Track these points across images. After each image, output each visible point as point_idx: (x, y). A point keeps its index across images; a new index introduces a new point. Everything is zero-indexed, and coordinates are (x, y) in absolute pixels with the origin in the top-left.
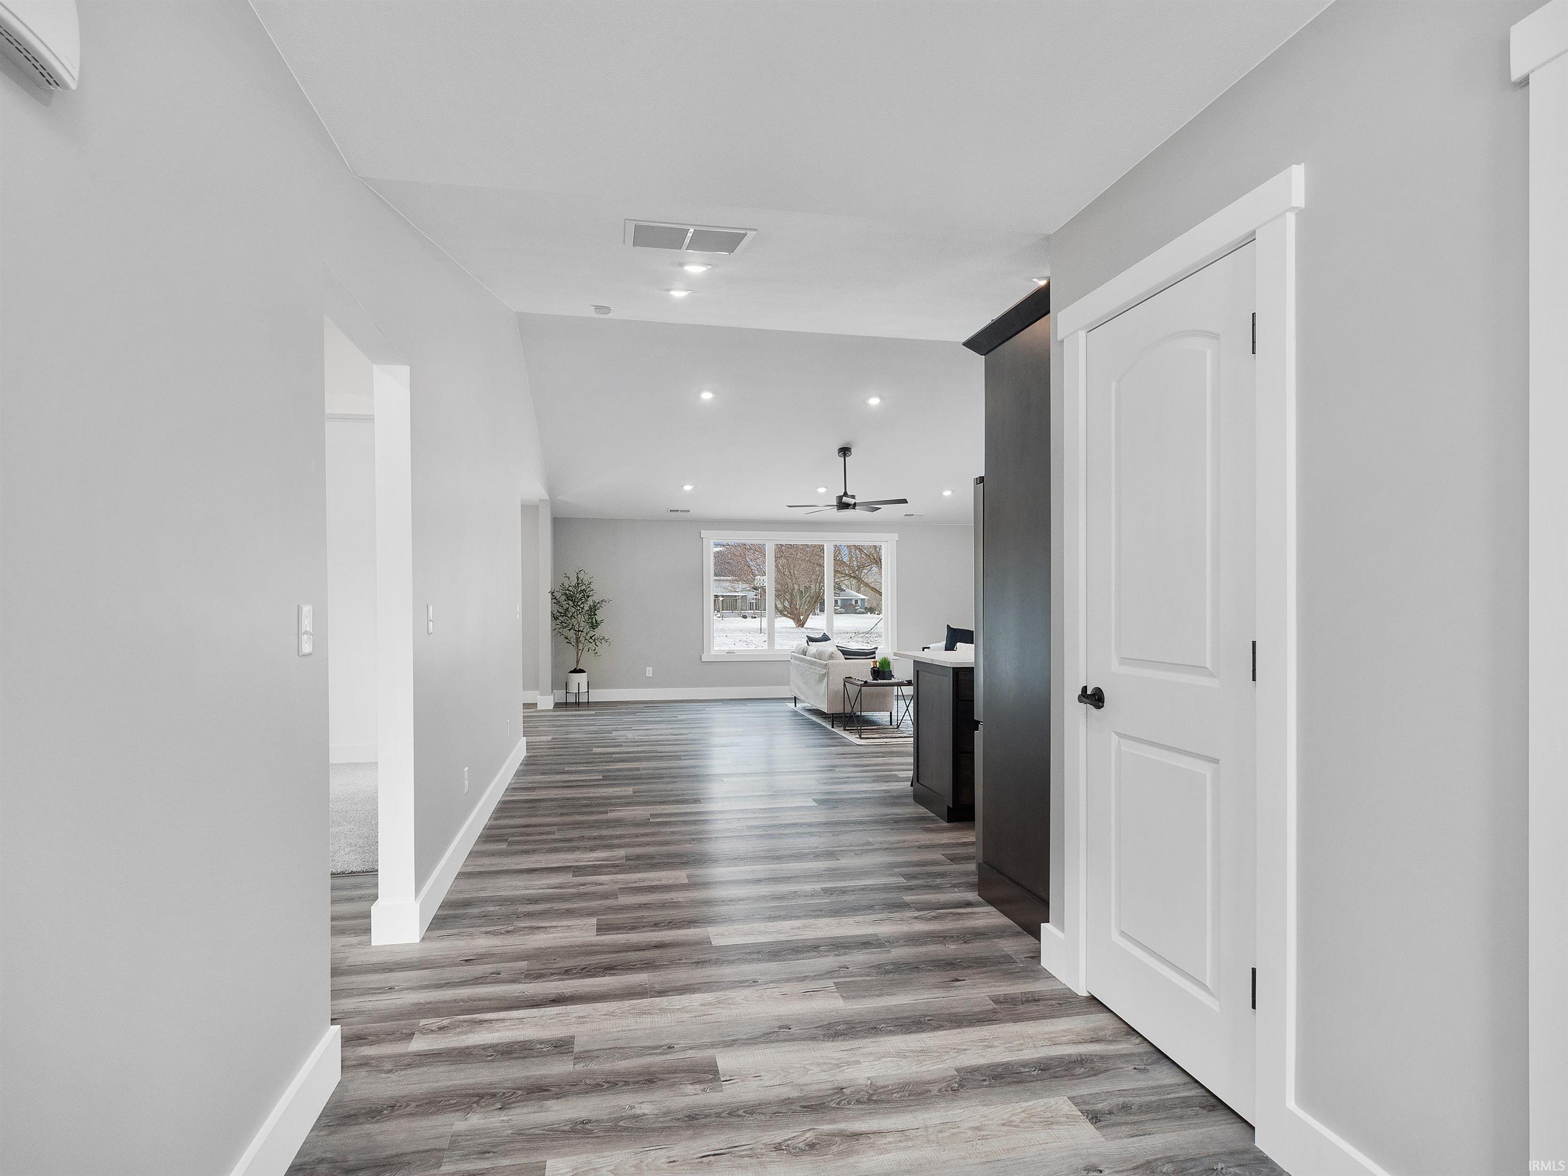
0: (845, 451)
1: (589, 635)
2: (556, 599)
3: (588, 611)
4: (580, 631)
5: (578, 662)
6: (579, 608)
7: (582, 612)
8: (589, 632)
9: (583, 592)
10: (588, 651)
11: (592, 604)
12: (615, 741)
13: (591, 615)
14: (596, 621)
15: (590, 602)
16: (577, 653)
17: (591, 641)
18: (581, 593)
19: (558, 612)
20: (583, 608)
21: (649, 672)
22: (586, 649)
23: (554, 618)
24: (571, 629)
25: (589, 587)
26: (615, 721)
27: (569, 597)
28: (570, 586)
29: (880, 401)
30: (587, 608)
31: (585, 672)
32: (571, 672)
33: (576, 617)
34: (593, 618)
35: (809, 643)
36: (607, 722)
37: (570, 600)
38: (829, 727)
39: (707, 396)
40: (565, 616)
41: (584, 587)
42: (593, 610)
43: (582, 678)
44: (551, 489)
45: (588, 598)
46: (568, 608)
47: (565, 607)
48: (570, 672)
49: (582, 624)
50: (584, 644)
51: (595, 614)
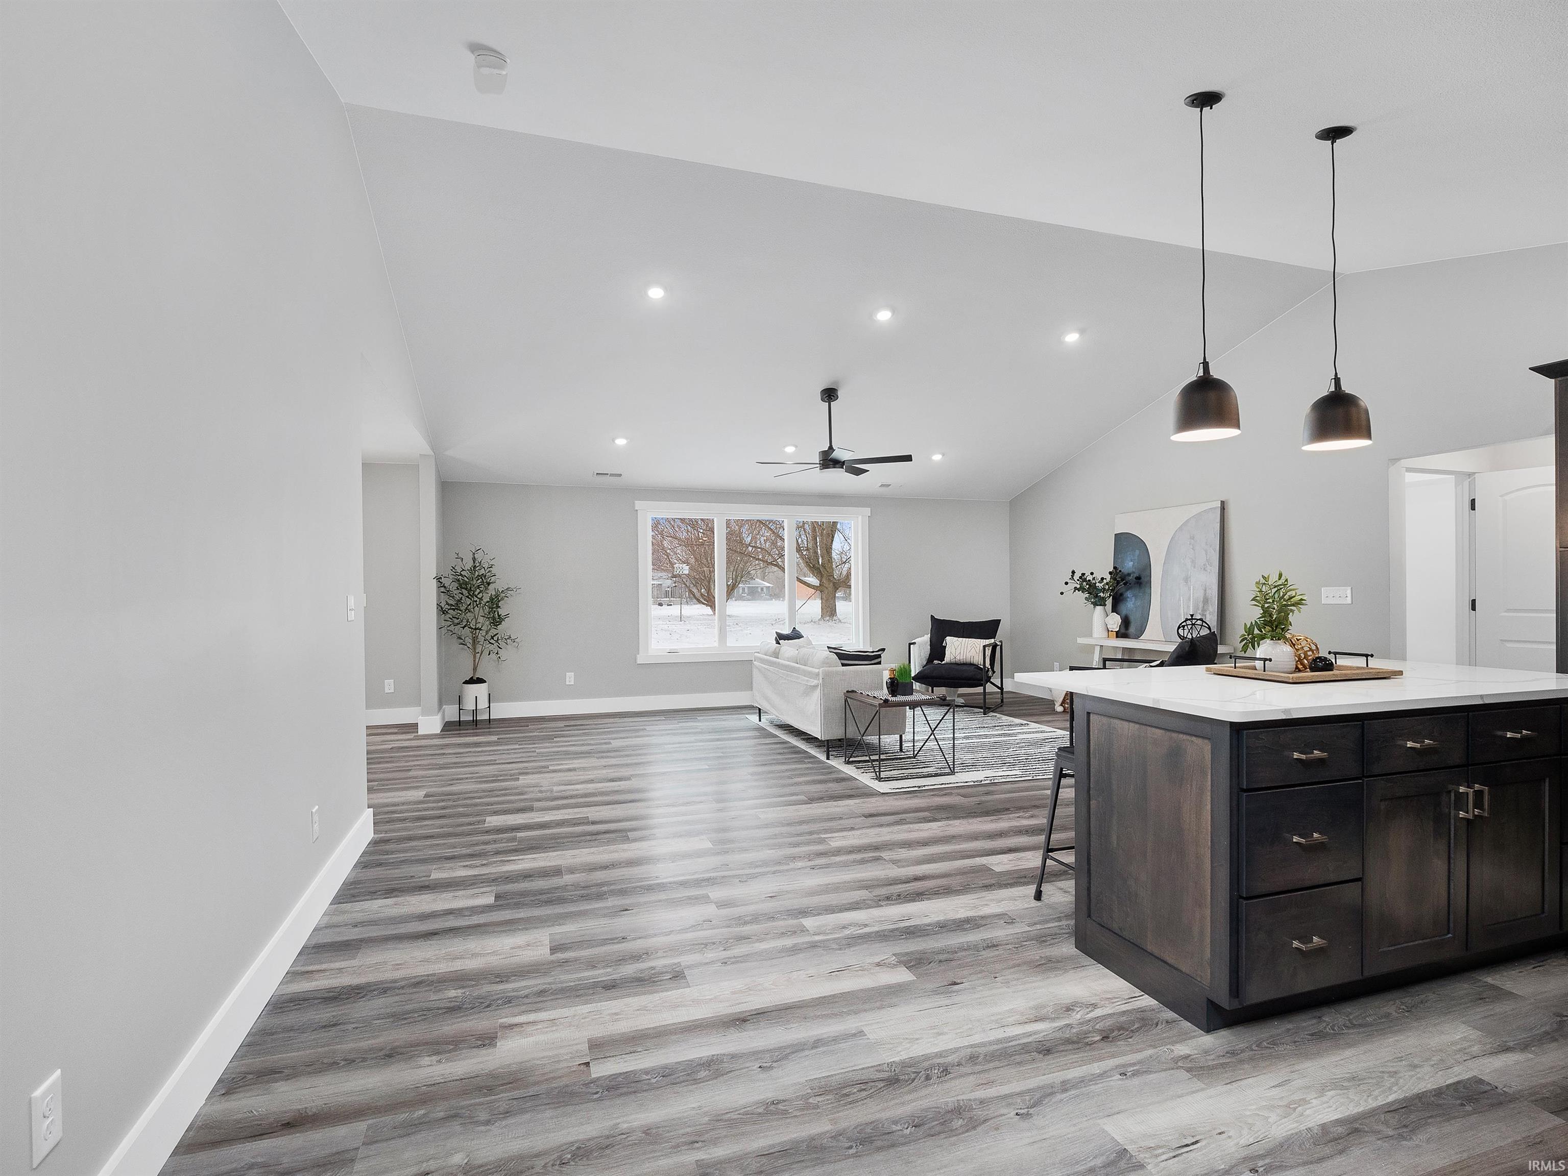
0: (830, 394)
1: (490, 634)
2: (445, 587)
3: (488, 602)
4: (477, 629)
5: (475, 669)
6: (476, 599)
7: (480, 604)
8: (490, 629)
9: (481, 578)
10: (489, 654)
11: (494, 593)
12: (522, 797)
13: (492, 608)
14: (499, 616)
15: (491, 591)
16: (475, 657)
17: (492, 641)
18: (478, 579)
19: (447, 604)
20: (481, 599)
21: (570, 678)
22: (486, 652)
23: (442, 611)
24: (465, 626)
25: (489, 572)
26: (524, 755)
27: (462, 585)
28: (463, 570)
29: (892, 316)
30: (486, 598)
31: (485, 682)
32: (466, 682)
33: (472, 610)
34: (495, 612)
35: (781, 641)
36: (512, 757)
37: (464, 588)
38: (823, 757)
39: (656, 293)
40: (457, 609)
41: (482, 571)
42: (495, 602)
43: (480, 690)
44: (435, 439)
45: (488, 585)
46: (461, 599)
47: (457, 598)
48: (464, 683)
49: (481, 620)
50: (483, 645)
51: (498, 607)
